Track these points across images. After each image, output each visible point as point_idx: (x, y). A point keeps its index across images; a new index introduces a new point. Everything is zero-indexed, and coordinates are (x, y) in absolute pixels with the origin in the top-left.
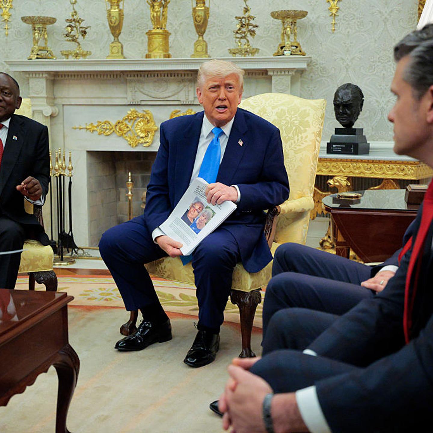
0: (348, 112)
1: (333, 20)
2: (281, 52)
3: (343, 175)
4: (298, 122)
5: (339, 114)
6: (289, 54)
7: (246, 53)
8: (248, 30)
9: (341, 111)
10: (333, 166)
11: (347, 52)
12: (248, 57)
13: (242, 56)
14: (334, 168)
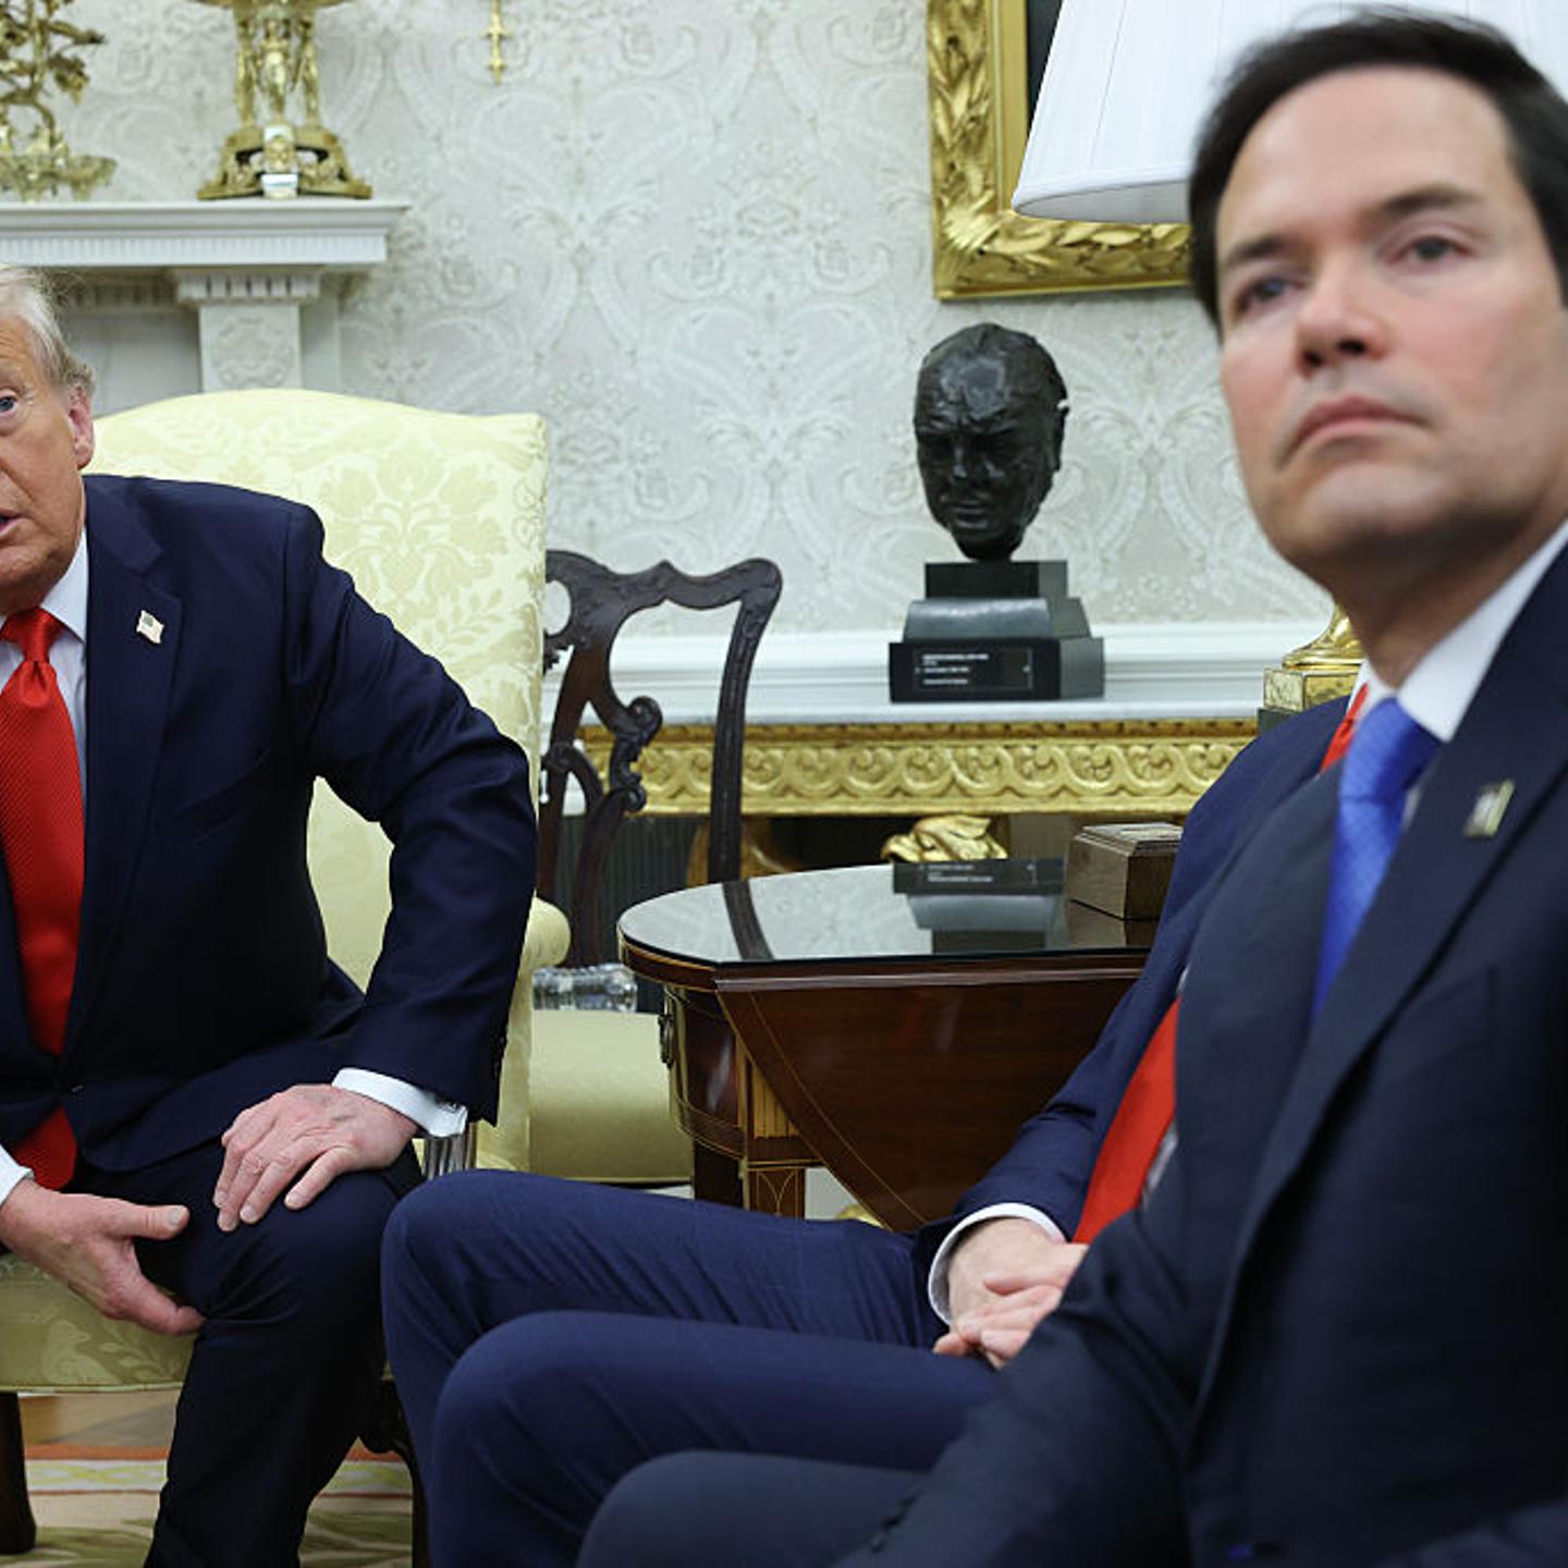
0: (994, 472)
1: (496, 18)
2: (241, 178)
3: (966, 809)
4: (445, 527)
5: (946, 487)
6: (291, 191)
7: (46, 182)
8: (45, 56)
9: (959, 471)
10: (910, 764)
11: (580, 181)
12: (47, 202)
13: (24, 200)
14: (912, 770)
